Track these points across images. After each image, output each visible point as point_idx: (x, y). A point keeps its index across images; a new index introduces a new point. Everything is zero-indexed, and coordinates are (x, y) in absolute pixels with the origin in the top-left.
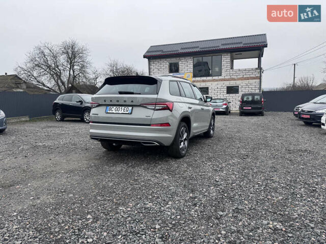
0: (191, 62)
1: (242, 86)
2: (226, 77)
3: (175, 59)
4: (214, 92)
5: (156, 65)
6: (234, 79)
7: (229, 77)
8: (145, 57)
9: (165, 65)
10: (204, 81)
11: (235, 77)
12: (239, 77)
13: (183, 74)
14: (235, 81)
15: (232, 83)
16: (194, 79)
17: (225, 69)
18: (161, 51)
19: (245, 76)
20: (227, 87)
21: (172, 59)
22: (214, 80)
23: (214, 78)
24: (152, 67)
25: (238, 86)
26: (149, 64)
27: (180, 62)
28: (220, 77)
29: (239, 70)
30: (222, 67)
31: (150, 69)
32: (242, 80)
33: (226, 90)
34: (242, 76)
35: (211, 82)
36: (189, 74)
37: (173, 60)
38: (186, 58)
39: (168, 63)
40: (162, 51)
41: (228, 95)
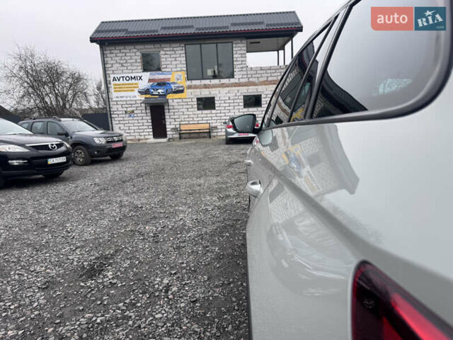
0: (180, 52)
1: (266, 95)
2: (242, 80)
3: (152, 46)
4: (225, 105)
5: (116, 56)
6: (254, 84)
7: (246, 80)
8: (93, 40)
9: (134, 55)
10: (206, 87)
11: (255, 80)
12: (261, 79)
13: (170, 73)
14: (256, 87)
15: (252, 91)
16: (189, 83)
17: (239, 66)
18: (124, 30)
19: (270, 79)
20: (244, 96)
21: (146, 46)
22: (223, 86)
23: (224, 81)
24: (108, 60)
25: (261, 95)
26: (103, 55)
27: (162, 52)
28: (232, 81)
29: (261, 69)
30: (235, 63)
31: (104, 63)
32: (266, 84)
33: (242, 101)
34: (265, 79)
35: (218, 89)
36: (180, 73)
37: (149, 49)
38: (174, 45)
39: (139, 54)
40: (126, 30)
41: (246, 110)
